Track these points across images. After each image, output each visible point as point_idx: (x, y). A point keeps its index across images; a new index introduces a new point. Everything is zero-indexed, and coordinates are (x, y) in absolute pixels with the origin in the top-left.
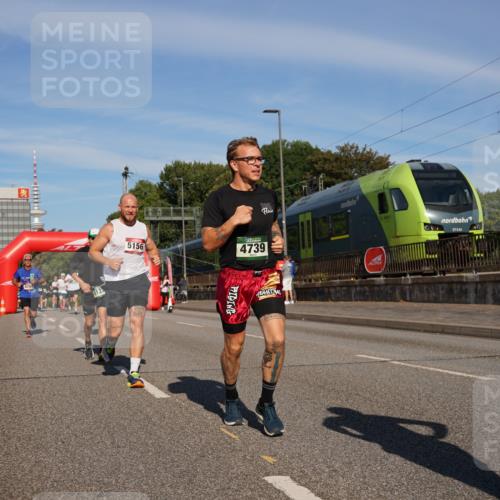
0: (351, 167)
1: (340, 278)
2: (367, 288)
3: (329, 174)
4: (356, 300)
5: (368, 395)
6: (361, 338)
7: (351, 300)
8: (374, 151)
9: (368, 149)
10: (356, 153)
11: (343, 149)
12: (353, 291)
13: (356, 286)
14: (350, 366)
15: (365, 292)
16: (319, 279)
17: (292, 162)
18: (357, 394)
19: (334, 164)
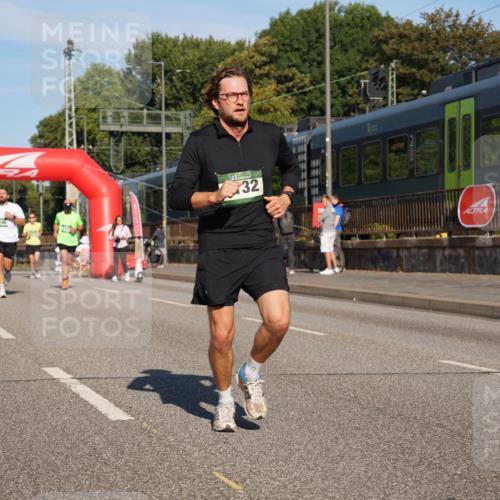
0: (445, 50)
1: (417, 234)
2: (461, 252)
3: (407, 60)
4: (443, 271)
5: (457, 427)
6: (449, 332)
7: (434, 270)
8: (485, 21)
9: (476, 20)
10: (454, 26)
11: (432, 19)
12: (439, 255)
13: (444, 248)
14: (430, 378)
15: (458, 257)
16: (383, 235)
17: (346, 40)
18: (439, 425)
19: (416, 44)
